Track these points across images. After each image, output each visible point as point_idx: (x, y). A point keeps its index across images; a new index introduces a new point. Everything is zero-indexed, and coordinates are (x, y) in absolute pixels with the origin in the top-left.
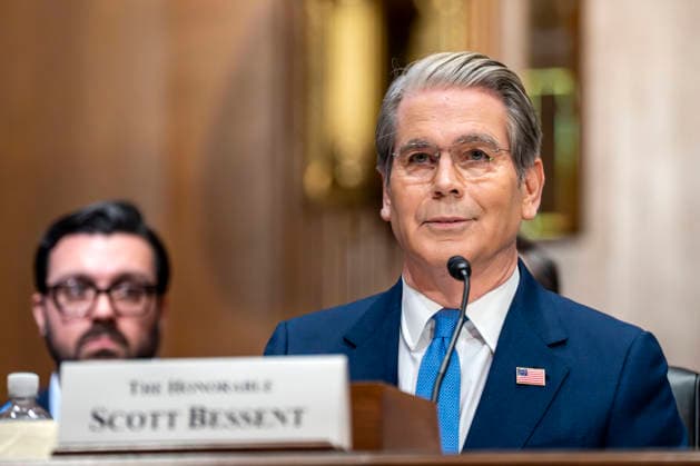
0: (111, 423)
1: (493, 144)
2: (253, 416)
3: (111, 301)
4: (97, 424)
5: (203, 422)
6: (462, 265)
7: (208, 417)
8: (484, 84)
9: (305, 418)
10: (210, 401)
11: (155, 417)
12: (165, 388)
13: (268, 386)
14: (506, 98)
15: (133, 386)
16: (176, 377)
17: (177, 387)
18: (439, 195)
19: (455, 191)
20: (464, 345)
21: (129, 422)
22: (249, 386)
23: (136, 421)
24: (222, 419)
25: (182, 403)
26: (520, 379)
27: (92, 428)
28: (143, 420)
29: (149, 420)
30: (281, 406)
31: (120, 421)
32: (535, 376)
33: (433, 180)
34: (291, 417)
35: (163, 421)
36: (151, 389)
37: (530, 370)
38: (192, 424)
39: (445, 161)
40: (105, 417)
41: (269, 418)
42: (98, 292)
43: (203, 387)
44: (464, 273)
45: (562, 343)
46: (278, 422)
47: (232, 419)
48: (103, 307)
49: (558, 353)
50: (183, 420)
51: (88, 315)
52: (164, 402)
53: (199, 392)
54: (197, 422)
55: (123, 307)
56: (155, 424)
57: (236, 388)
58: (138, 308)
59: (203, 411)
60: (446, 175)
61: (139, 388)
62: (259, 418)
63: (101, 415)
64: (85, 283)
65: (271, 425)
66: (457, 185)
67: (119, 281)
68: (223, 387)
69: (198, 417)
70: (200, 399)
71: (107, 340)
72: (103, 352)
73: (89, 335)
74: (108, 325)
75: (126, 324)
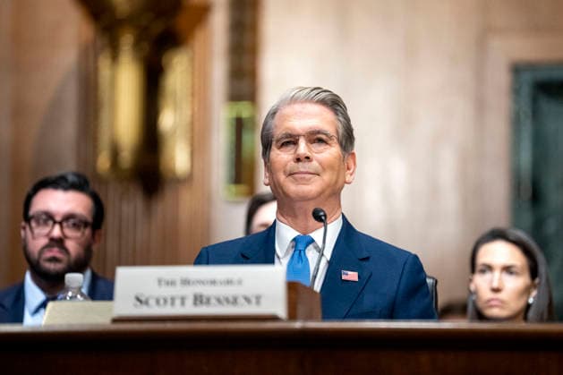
0: (146, 303)
1: (326, 134)
2: (231, 299)
3: (62, 228)
4: (138, 303)
5: (201, 302)
6: (322, 214)
7: (204, 300)
9: (263, 301)
10: (207, 291)
11: (173, 300)
12: (178, 283)
13: (240, 282)
15: (160, 281)
16: (184, 276)
17: (186, 282)
18: (298, 160)
19: (308, 158)
21: (158, 302)
22: (229, 282)
23: (162, 302)
24: (213, 301)
25: (189, 292)
26: (344, 277)
27: (135, 306)
28: (165, 301)
29: (169, 301)
30: (248, 294)
31: (152, 302)
32: (352, 276)
33: (295, 153)
34: (254, 300)
35: (178, 302)
36: (171, 283)
37: (349, 273)
38: (195, 304)
39: (302, 141)
40: (143, 299)
41: (241, 301)
42: (55, 222)
43: (201, 282)
44: (323, 218)
45: (367, 259)
46: (246, 304)
47: (219, 301)
48: (57, 232)
49: (365, 263)
50: (189, 302)
51: (48, 235)
52: (178, 291)
53: (198, 285)
54: (198, 302)
55: (69, 232)
56: (173, 303)
57: (221, 283)
58: (78, 234)
59: (201, 296)
60: (303, 148)
61: (163, 283)
62: (235, 301)
63: (141, 298)
64: (49, 217)
65: (242, 305)
66: (309, 154)
67: (68, 217)
68: (213, 282)
69: (198, 299)
70: (199, 289)
71: (55, 252)
72: (54, 260)
73: (47, 247)
74: (59, 242)
75: (69, 244)
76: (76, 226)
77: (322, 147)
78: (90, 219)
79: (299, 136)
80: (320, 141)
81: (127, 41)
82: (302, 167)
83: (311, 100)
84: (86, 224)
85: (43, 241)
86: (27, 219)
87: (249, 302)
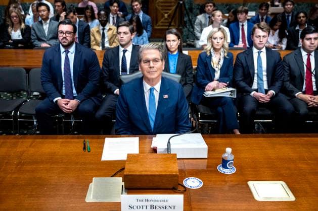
0: (133, 208)
1: (158, 59)
2: (164, 207)
5: (153, 208)
8: (156, 48)
10: (155, 204)
12: (144, 201)
17: (147, 200)
20: (155, 92)
21: (137, 207)
22: (163, 201)
23: (139, 207)
24: (158, 207)
25: (148, 204)
26: (164, 97)
27: (129, 209)
29: (141, 207)
30: (170, 205)
32: (166, 96)
33: (149, 65)
34: (173, 208)
35: (145, 208)
36: (141, 201)
38: (151, 208)
39: (151, 62)
41: (168, 207)
42: (64, 33)
48: (64, 36)
49: (169, 91)
51: (62, 36)
52: (144, 203)
55: (67, 35)
56: (143, 208)
57: (160, 201)
58: (70, 35)
59: (153, 206)
60: (152, 64)
61: (138, 200)
62: (166, 207)
63: (131, 206)
64: (62, 32)
67: (67, 32)
68: (157, 201)
70: (152, 203)
71: (64, 40)
72: (64, 42)
74: (65, 38)
75: (68, 38)
76: (69, 33)
77: (157, 63)
78: (72, 31)
79: (150, 60)
80: (156, 61)
82: (152, 70)
84: (71, 33)
85: (62, 38)
87: (171, 208)
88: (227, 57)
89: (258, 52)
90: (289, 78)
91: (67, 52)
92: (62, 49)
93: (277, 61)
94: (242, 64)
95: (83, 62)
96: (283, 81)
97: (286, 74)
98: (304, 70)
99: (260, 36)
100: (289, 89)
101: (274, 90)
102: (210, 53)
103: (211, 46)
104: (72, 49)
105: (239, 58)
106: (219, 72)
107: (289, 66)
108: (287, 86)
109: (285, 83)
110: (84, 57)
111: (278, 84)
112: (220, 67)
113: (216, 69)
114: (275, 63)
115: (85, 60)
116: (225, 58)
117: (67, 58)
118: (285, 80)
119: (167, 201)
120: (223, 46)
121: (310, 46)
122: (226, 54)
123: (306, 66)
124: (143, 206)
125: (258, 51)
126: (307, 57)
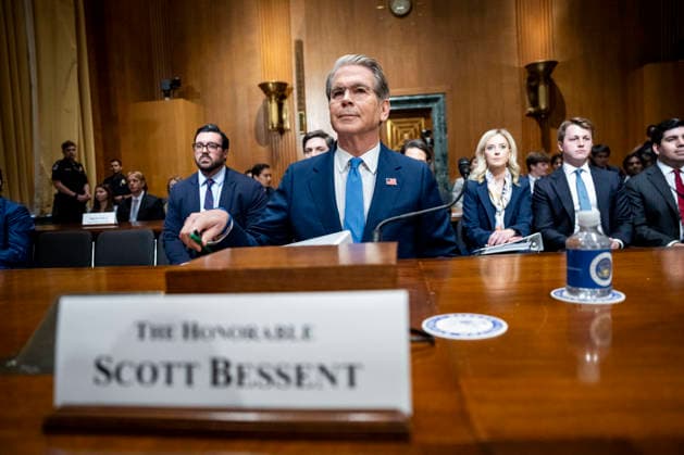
0: (118, 376)
2: (291, 372)
3: (207, 148)
4: (102, 377)
5: (228, 380)
7: (233, 373)
10: (234, 351)
12: (178, 332)
14: (374, 71)
15: (141, 329)
16: (191, 318)
17: (192, 331)
18: (344, 105)
21: (140, 374)
22: (282, 333)
23: (147, 374)
24: (252, 376)
25: (201, 353)
26: (388, 183)
27: (97, 381)
28: (154, 372)
29: (162, 373)
30: (328, 360)
31: (128, 374)
32: (393, 182)
34: (342, 377)
35: (179, 375)
37: (390, 179)
38: (215, 382)
39: (347, 92)
40: (112, 368)
41: (313, 376)
42: (204, 146)
45: (400, 168)
46: (326, 382)
47: (265, 375)
48: (205, 150)
50: (203, 375)
51: (202, 152)
52: (176, 350)
54: (221, 380)
55: (210, 149)
56: (169, 380)
57: (266, 334)
58: (215, 150)
59: (226, 363)
61: (148, 332)
63: (106, 365)
64: (201, 145)
65: (317, 386)
66: (351, 100)
68: (250, 333)
69: (220, 372)
70: (222, 348)
71: (205, 159)
72: (205, 162)
73: (202, 157)
74: (206, 154)
75: (211, 155)
76: (213, 147)
77: (362, 95)
78: (220, 143)
79: (345, 88)
80: (361, 91)
81: (273, 97)
82: (347, 111)
83: (353, 64)
84: (218, 146)
85: (200, 155)
86: (194, 145)
87: (332, 379)
88: (518, 185)
89: (576, 172)
90: (644, 219)
91: (210, 183)
92: (202, 178)
93: (616, 186)
94: (547, 196)
95: (236, 196)
96: (634, 226)
97: (637, 212)
98: (674, 199)
99: (577, 138)
100: (650, 238)
101: (620, 239)
102: (484, 177)
103: (485, 166)
104: (220, 179)
105: (541, 186)
106: (503, 213)
107: (642, 196)
108: (645, 233)
109: (638, 229)
110: (238, 191)
111: (626, 228)
112: (505, 203)
113: (499, 208)
114: (612, 191)
115: (240, 196)
116: (514, 186)
117: (209, 193)
118: (637, 223)
119: (306, 333)
120: (508, 165)
121: (676, 152)
122: (516, 180)
123: (676, 191)
124: (169, 368)
125: (576, 169)
126: (673, 176)
